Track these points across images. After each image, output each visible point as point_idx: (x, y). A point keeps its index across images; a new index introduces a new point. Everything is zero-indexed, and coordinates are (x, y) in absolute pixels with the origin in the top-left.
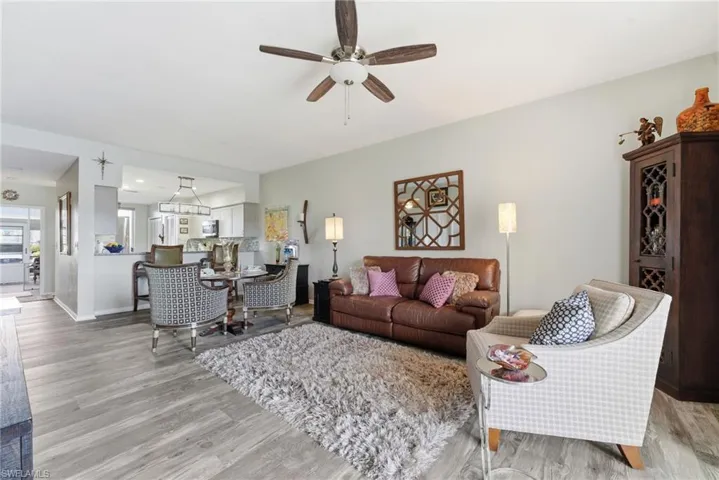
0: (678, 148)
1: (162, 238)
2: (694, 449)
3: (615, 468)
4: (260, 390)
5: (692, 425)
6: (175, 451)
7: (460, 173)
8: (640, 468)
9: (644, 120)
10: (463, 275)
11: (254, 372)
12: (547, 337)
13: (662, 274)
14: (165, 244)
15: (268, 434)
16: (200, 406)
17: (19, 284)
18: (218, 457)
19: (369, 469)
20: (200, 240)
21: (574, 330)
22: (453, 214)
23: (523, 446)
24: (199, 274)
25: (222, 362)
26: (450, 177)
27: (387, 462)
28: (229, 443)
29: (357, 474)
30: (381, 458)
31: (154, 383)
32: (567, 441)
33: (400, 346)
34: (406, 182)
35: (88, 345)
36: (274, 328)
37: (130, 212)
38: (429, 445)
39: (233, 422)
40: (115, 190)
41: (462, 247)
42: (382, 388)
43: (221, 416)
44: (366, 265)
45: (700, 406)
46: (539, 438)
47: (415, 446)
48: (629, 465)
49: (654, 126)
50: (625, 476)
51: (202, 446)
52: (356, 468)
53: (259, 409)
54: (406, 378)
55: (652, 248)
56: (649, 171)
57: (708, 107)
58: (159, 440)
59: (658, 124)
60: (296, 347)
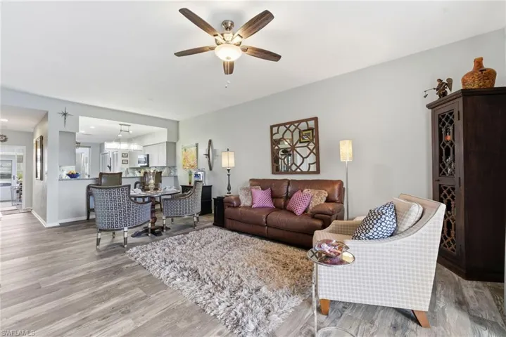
0: (461, 100)
1: (110, 168)
2: (469, 314)
3: (410, 327)
4: (168, 274)
5: (472, 297)
6: (104, 316)
7: (316, 119)
8: (427, 326)
9: (440, 80)
10: (317, 192)
11: (165, 262)
12: (363, 235)
13: (453, 189)
14: (112, 172)
15: (169, 304)
16: (125, 285)
17: (9, 201)
18: (133, 320)
19: (236, 328)
20: (137, 169)
21: (379, 229)
22: (311, 148)
23: (347, 312)
24: (129, 193)
25: (144, 255)
26: (309, 122)
27: (248, 323)
28: (141, 310)
29: (227, 331)
30: (245, 320)
31: (95, 270)
32: (379, 309)
33: (272, 243)
34: (279, 126)
35: (51, 244)
36: (184, 231)
37: (88, 149)
38: (280, 311)
39: (146, 296)
40: (74, 134)
41: (318, 172)
42: (253, 272)
43: (138, 292)
44: (251, 185)
45: (480, 284)
46: (360, 306)
47: (270, 311)
48: (420, 325)
49: (446, 84)
50: (416, 332)
51: (123, 313)
52: (227, 327)
53: (166, 287)
54: (272, 265)
55: (447, 171)
56: (443, 116)
57: (481, 71)
58: (92, 309)
59: (449, 83)
60: (197, 244)
